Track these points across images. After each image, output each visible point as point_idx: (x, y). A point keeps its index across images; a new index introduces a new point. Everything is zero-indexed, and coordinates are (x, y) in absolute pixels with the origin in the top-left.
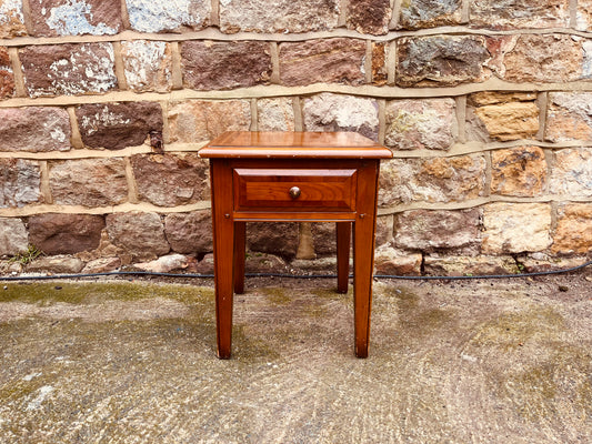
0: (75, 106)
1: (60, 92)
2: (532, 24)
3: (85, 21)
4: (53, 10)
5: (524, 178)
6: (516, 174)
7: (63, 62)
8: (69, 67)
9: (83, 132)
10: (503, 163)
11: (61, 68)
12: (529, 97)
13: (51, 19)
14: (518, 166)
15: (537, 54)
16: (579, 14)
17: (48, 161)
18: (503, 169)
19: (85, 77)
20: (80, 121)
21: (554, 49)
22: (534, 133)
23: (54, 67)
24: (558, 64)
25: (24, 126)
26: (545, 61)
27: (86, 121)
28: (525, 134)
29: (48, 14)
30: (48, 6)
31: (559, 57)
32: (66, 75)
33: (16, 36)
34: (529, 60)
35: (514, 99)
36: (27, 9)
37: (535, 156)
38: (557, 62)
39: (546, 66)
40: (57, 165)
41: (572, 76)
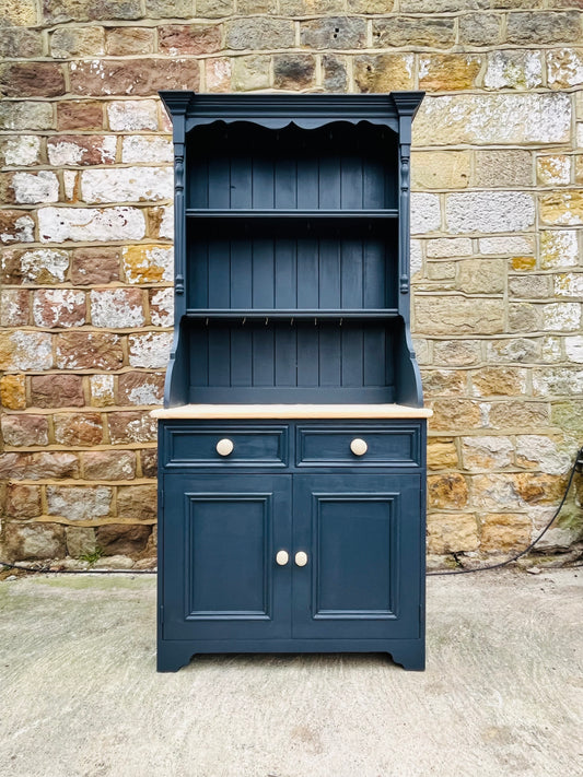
0: (141, 449)
1: (133, 440)
2: (444, 394)
3: (153, 397)
4: (133, 390)
5: (452, 496)
6: (446, 493)
7: (137, 422)
8: (141, 425)
9: (143, 468)
10: (436, 486)
11: (135, 426)
12: (448, 440)
13: (132, 395)
14: (447, 487)
15: (449, 413)
16: (474, 387)
17: (118, 486)
18: (437, 490)
19: (149, 431)
20: (143, 460)
21: (460, 409)
22: (455, 464)
23: (130, 425)
24: (464, 418)
25: (105, 463)
26: (455, 417)
27: (148, 459)
28: (449, 465)
29: (130, 392)
30: (130, 387)
31: (463, 414)
32: (137, 430)
33: (107, 405)
34: (444, 416)
35: (438, 442)
36: (117, 389)
37: (458, 480)
38: (463, 417)
39: (457, 420)
40: (123, 489)
41: (475, 426)
